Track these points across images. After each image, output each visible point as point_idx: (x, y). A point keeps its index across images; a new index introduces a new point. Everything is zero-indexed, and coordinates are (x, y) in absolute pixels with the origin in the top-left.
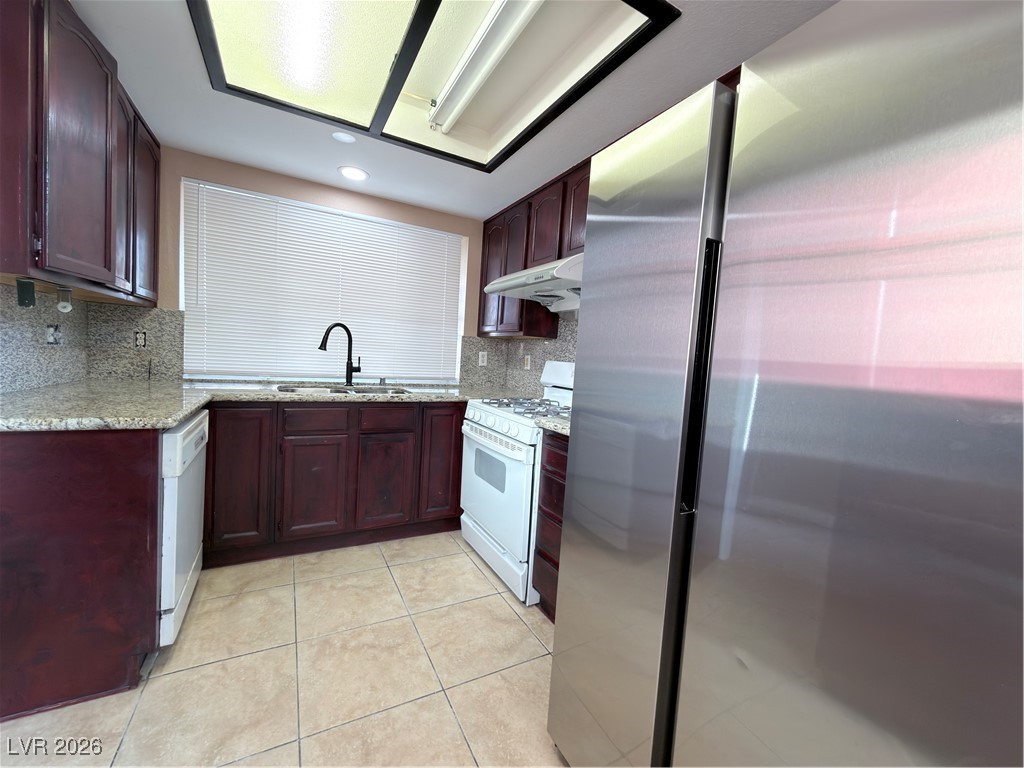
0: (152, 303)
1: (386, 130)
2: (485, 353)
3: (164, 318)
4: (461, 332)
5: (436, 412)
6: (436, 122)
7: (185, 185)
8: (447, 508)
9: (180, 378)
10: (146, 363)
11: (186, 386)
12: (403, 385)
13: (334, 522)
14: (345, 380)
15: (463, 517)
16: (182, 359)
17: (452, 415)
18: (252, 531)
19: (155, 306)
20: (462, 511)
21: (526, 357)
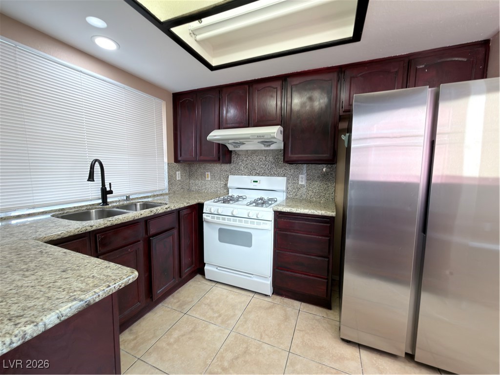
2: (180, 172)
4: (166, 160)
6: (193, 32)
8: (193, 266)
13: (138, 304)
20: (205, 265)
21: (207, 173)
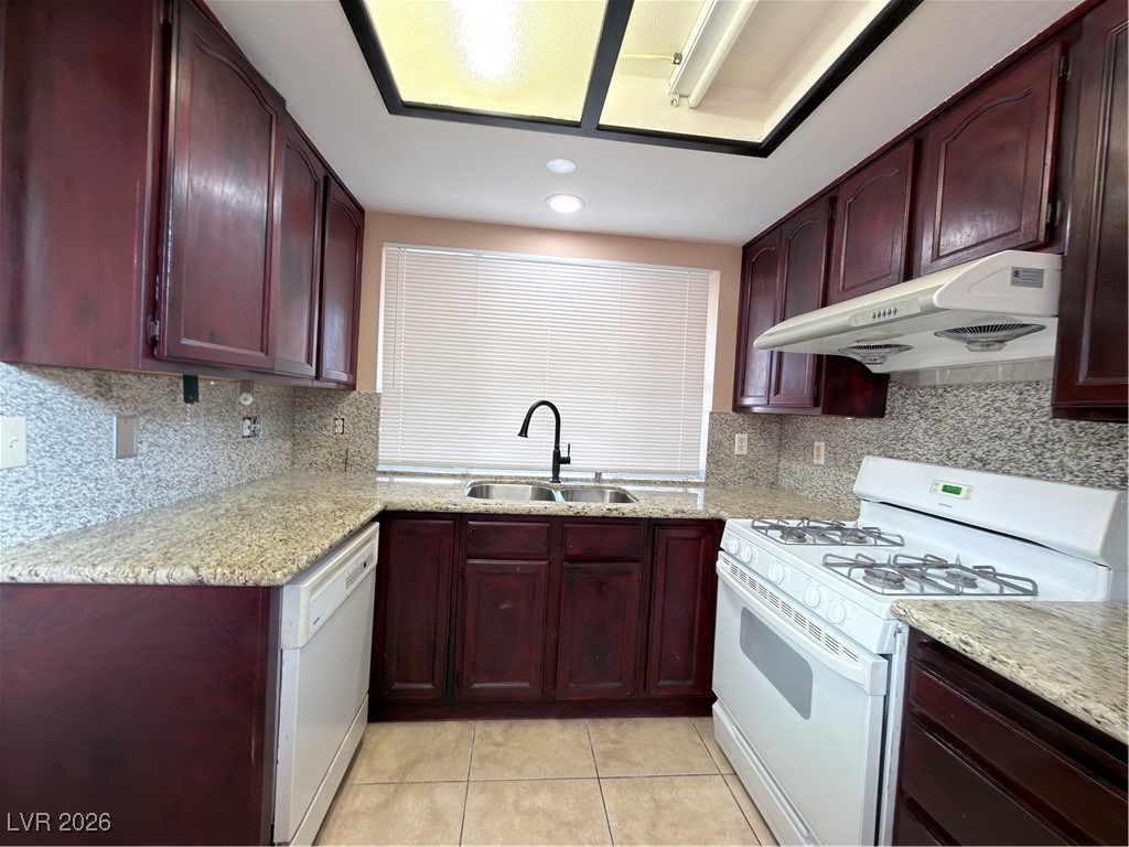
0: (352, 387)
1: (604, 120)
2: (745, 436)
3: (361, 402)
4: (708, 405)
5: (674, 533)
6: (680, 94)
7: (389, 253)
8: (690, 682)
9: (374, 470)
10: (343, 453)
11: (379, 479)
12: (626, 482)
13: (526, 685)
14: (550, 474)
15: (715, 706)
16: (377, 448)
17: (699, 539)
18: (426, 682)
19: (354, 388)
20: (715, 699)
21: (816, 443)
